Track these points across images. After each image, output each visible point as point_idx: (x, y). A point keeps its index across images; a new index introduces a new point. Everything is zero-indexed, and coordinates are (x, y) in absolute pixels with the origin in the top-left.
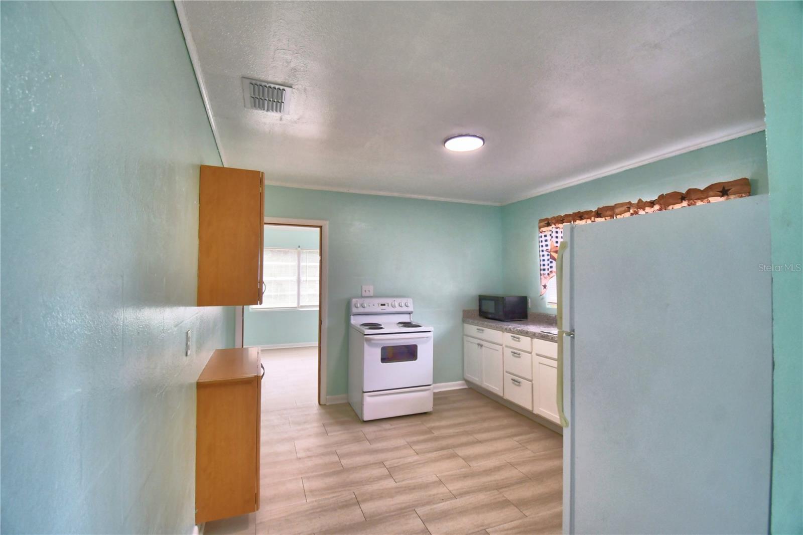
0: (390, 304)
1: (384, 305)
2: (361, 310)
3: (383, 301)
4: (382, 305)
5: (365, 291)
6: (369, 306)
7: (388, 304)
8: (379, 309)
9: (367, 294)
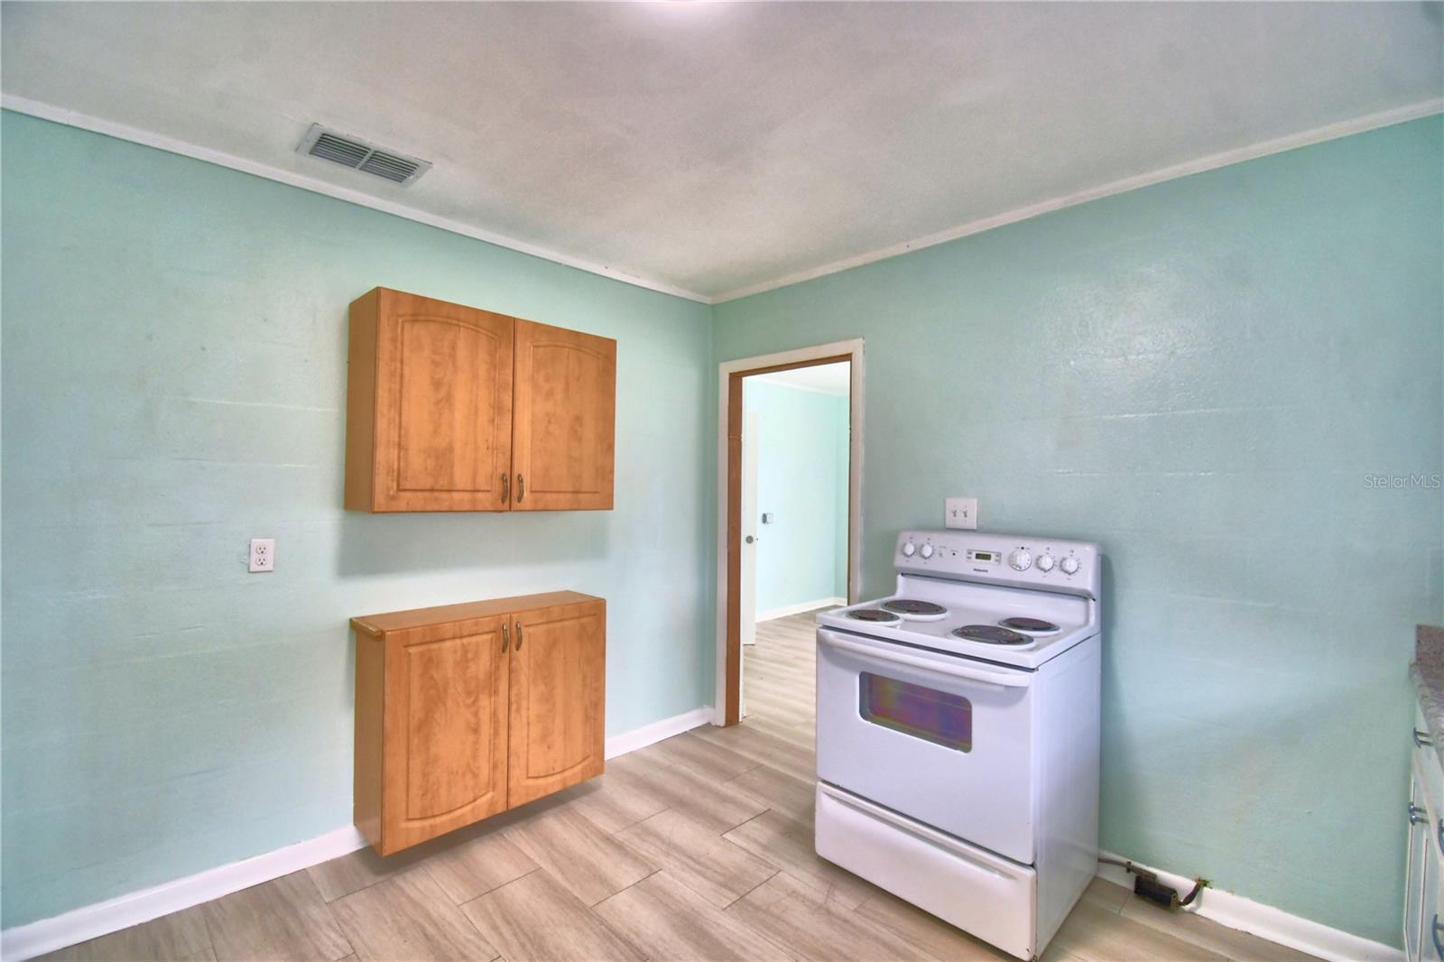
0: (1004, 559)
1: (987, 557)
2: (916, 563)
3: (984, 544)
4: (978, 556)
5: (955, 514)
6: (941, 555)
7: (999, 555)
8: (968, 567)
9: (960, 522)
